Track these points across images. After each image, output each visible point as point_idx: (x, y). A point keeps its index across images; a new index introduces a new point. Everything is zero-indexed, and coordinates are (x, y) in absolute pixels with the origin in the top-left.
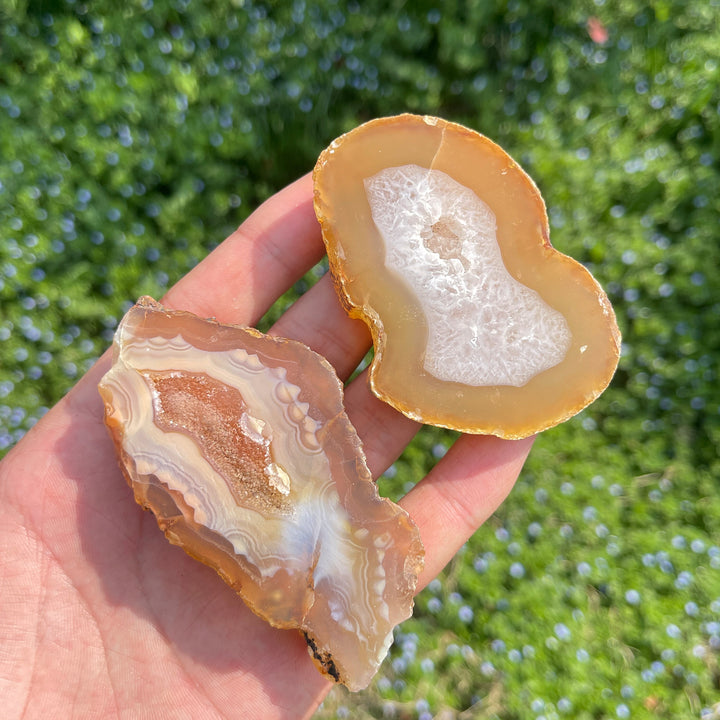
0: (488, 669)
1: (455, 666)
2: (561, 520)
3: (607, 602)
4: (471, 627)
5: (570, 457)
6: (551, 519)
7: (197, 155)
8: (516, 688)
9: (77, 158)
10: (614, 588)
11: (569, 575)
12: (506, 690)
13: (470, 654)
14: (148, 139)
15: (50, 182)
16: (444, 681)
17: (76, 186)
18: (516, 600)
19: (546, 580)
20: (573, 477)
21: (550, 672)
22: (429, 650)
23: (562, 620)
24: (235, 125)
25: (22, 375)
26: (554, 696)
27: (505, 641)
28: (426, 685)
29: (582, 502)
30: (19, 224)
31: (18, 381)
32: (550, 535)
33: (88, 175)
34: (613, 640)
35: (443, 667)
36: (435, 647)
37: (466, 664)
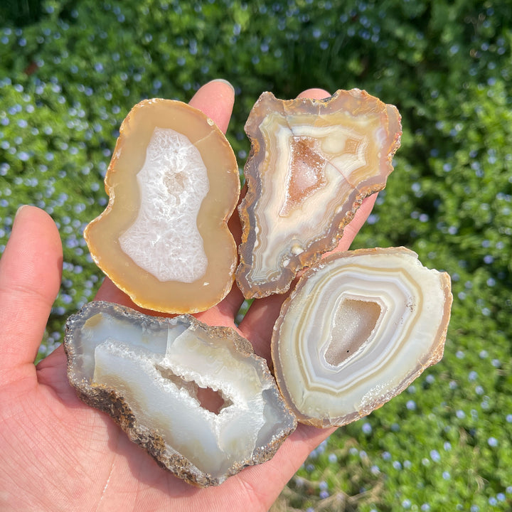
0: (375, 470)
1: (353, 463)
2: (450, 377)
3: (473, 443)
4: (369, 438)
5: (467, 333)
6: (443, 375)
7: (240, 68)
8: (393, 489)
9: (157, 57)
10: (480, 433)
11: (448, 417)
12: (386, 488)
13: (365, 457)
14: (208, 52)
15: (137, 71)
16: (343, 472)
17: (152, 77)
18: (406, 426)
19: (431, 417)
20: (466, 348)
21: (420, 483)
22: (336, 448)
23: (437, 448)
24: (271, 51)
25: (93, 201)
26: (420, 501)
27: (392, 454)
28: (329, 472)
29: (469, 367)
30: (110, 97)
31: (90, 204)
32: (440, 386)
33: (163, 70)
34: (472, 470)
35: (344, 461)
36: (341, 447)
37: (361, 464)
